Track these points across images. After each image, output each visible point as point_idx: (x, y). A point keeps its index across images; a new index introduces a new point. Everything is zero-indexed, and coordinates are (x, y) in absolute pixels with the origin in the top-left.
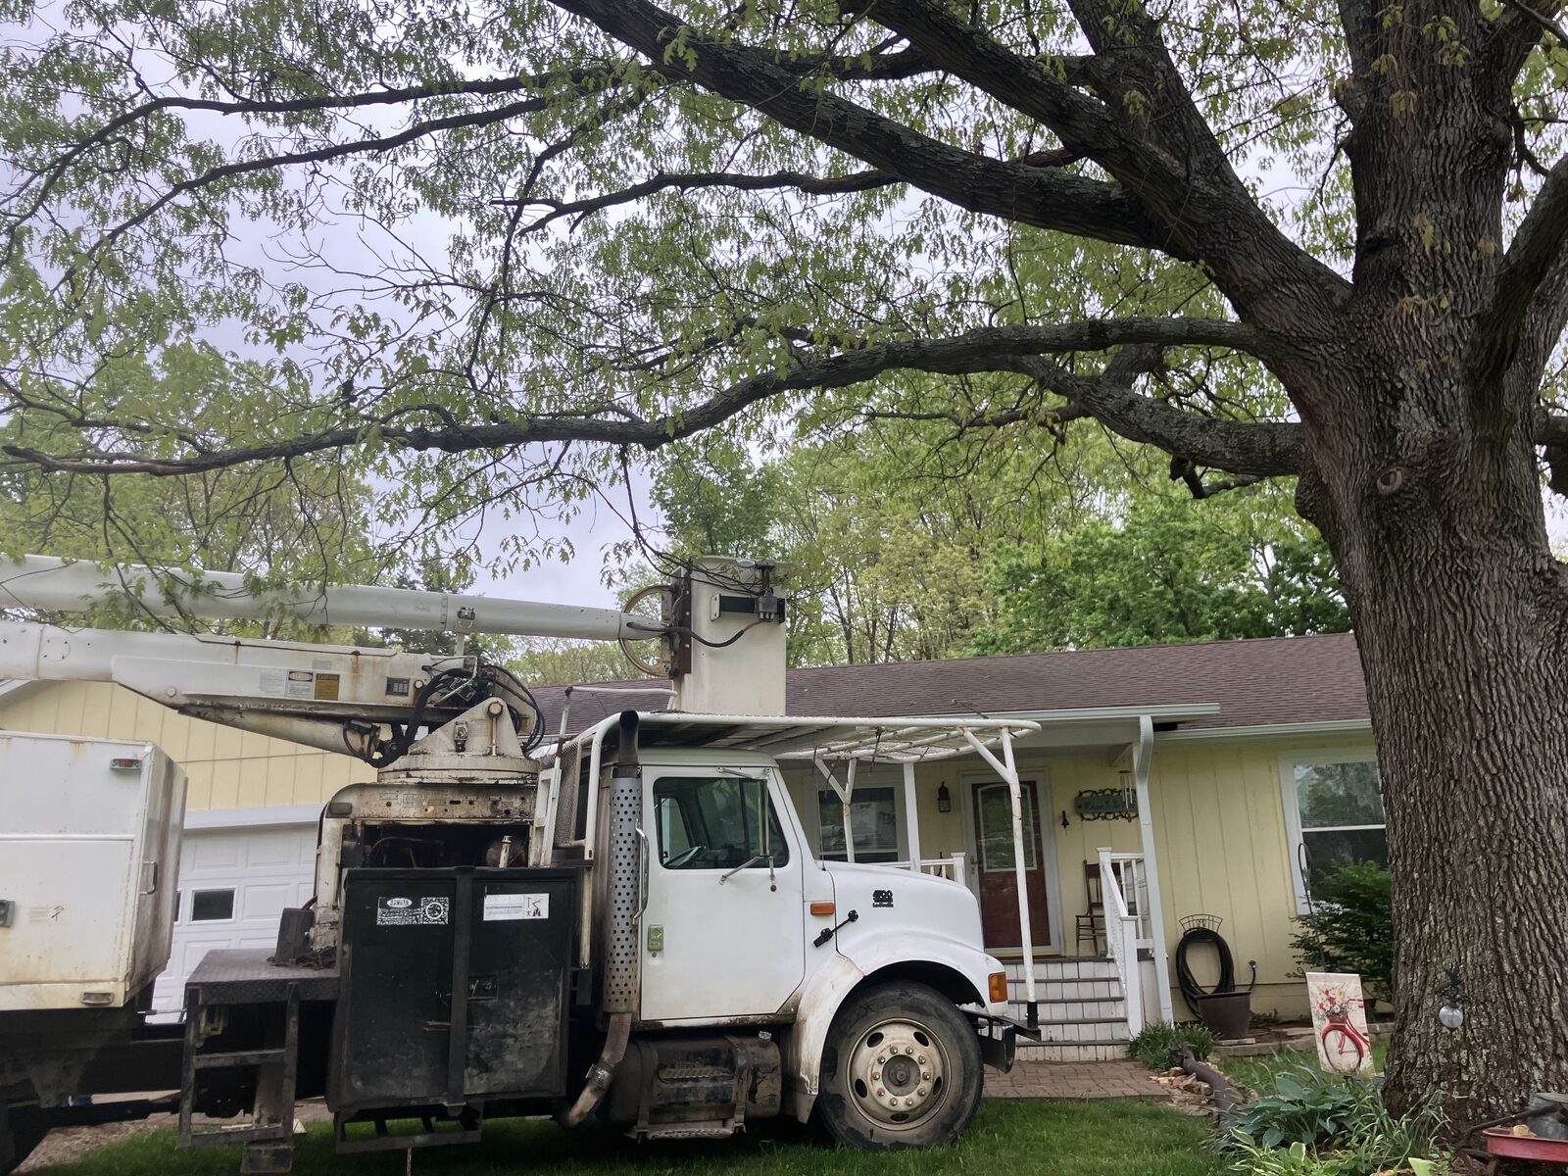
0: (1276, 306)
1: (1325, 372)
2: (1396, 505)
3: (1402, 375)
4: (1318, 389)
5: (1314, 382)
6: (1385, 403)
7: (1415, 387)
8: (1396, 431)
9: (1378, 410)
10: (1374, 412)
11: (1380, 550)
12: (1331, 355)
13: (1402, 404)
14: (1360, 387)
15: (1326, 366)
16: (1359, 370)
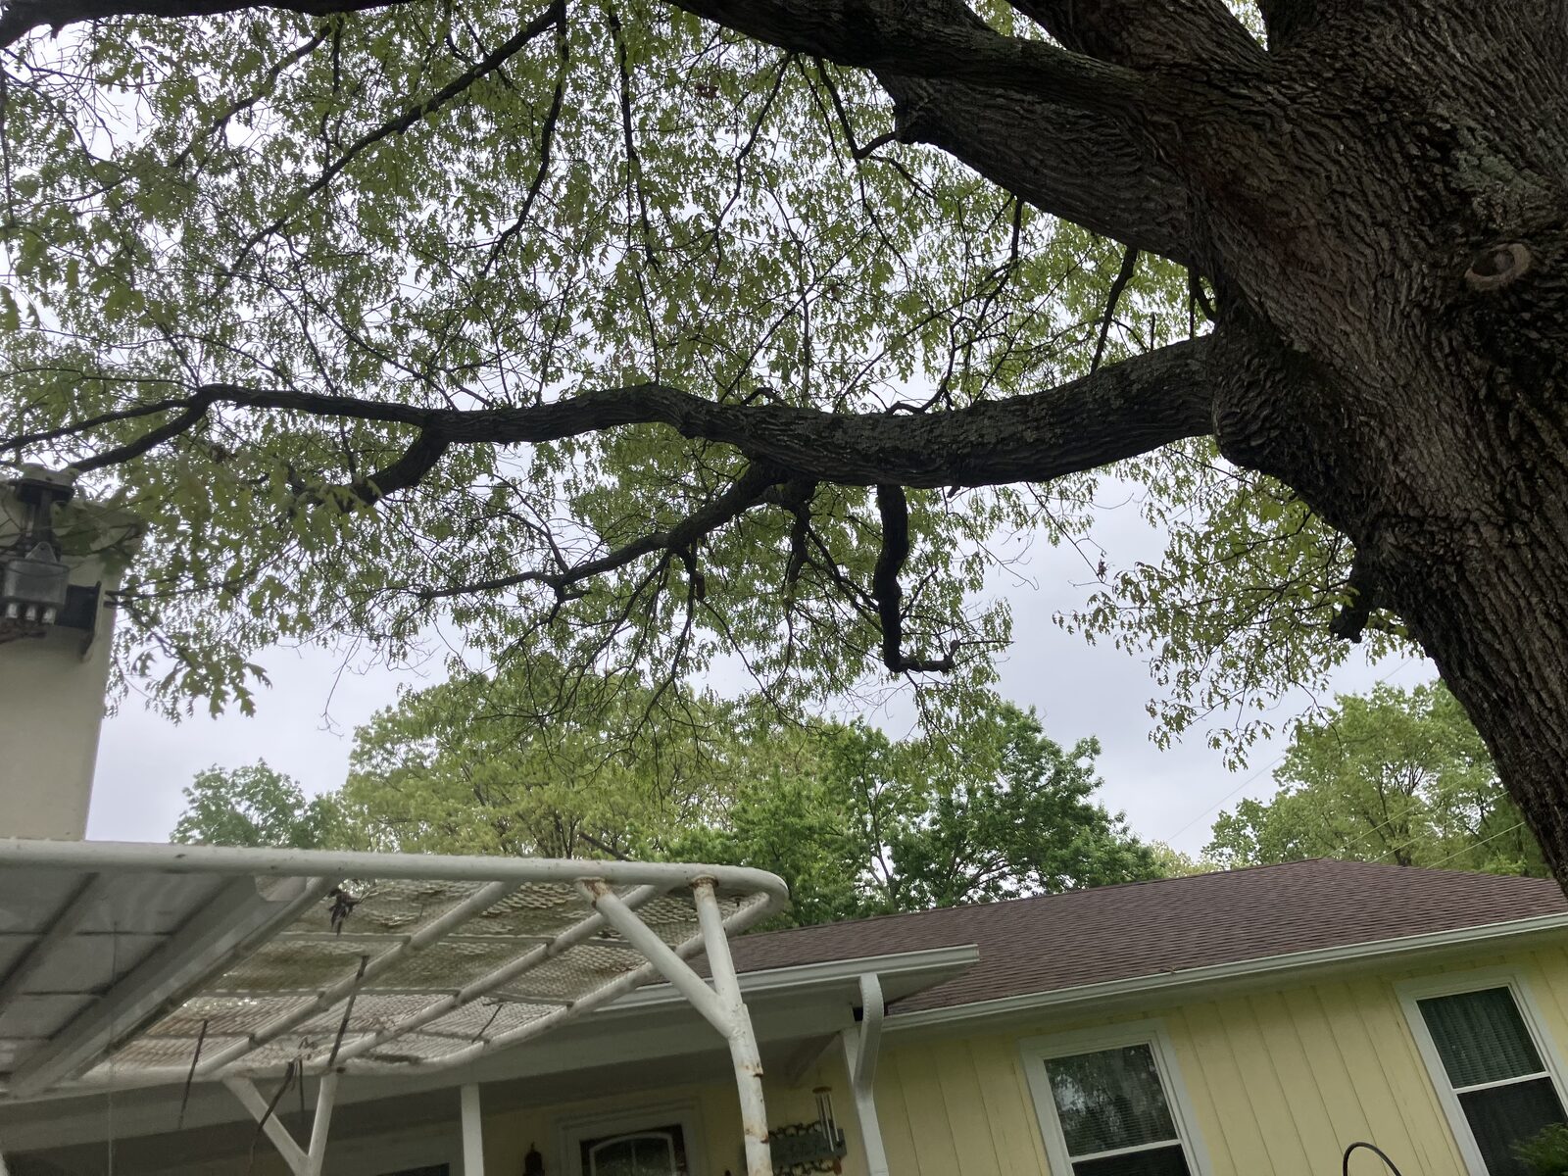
0: (1174, 26)
1: (1287, 127)
2: (1528, 306)
3: (1441, 110)
4: (1276, 164)
5: (1267, 153)
6: (1424, 157)
7: (1473, 124)
8: (1465, 197)
9: (1413, 170)
10: (1406, 175)
11: (1503, 409)
12: (1293, 100)
13: (1461, 155)
14: (1366, 142)
15: (1289, 120)
16: (1355, 115)
